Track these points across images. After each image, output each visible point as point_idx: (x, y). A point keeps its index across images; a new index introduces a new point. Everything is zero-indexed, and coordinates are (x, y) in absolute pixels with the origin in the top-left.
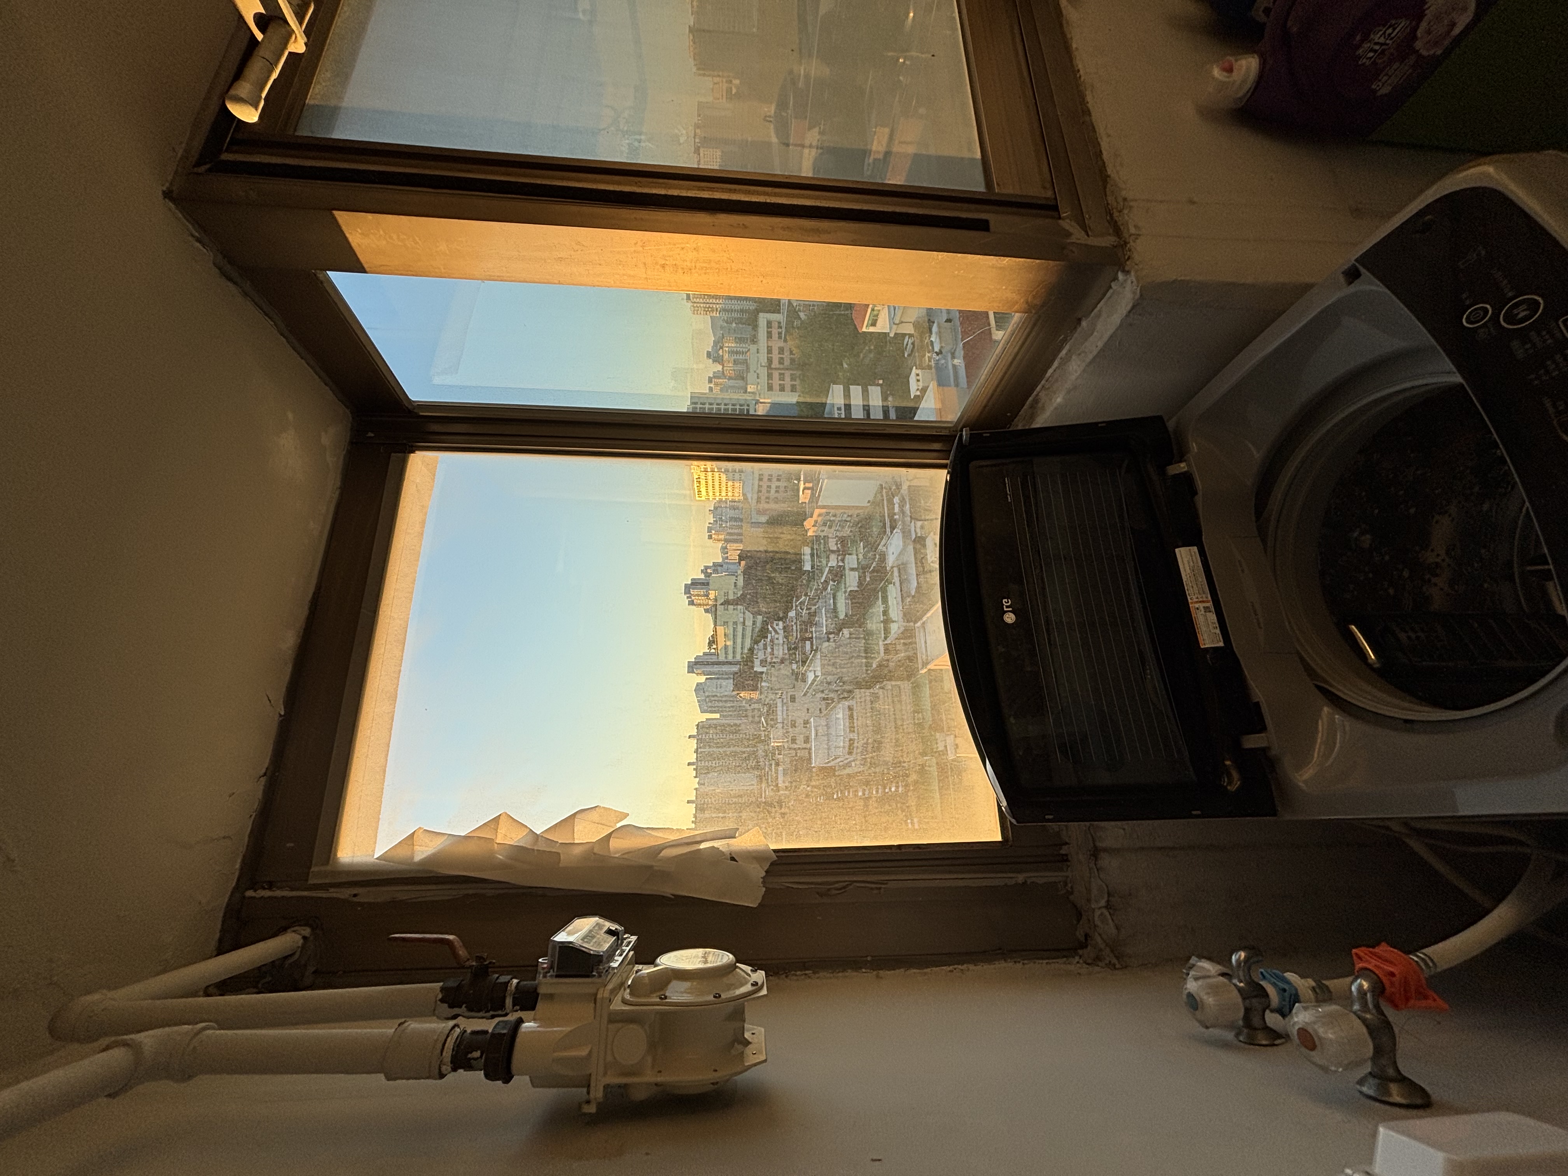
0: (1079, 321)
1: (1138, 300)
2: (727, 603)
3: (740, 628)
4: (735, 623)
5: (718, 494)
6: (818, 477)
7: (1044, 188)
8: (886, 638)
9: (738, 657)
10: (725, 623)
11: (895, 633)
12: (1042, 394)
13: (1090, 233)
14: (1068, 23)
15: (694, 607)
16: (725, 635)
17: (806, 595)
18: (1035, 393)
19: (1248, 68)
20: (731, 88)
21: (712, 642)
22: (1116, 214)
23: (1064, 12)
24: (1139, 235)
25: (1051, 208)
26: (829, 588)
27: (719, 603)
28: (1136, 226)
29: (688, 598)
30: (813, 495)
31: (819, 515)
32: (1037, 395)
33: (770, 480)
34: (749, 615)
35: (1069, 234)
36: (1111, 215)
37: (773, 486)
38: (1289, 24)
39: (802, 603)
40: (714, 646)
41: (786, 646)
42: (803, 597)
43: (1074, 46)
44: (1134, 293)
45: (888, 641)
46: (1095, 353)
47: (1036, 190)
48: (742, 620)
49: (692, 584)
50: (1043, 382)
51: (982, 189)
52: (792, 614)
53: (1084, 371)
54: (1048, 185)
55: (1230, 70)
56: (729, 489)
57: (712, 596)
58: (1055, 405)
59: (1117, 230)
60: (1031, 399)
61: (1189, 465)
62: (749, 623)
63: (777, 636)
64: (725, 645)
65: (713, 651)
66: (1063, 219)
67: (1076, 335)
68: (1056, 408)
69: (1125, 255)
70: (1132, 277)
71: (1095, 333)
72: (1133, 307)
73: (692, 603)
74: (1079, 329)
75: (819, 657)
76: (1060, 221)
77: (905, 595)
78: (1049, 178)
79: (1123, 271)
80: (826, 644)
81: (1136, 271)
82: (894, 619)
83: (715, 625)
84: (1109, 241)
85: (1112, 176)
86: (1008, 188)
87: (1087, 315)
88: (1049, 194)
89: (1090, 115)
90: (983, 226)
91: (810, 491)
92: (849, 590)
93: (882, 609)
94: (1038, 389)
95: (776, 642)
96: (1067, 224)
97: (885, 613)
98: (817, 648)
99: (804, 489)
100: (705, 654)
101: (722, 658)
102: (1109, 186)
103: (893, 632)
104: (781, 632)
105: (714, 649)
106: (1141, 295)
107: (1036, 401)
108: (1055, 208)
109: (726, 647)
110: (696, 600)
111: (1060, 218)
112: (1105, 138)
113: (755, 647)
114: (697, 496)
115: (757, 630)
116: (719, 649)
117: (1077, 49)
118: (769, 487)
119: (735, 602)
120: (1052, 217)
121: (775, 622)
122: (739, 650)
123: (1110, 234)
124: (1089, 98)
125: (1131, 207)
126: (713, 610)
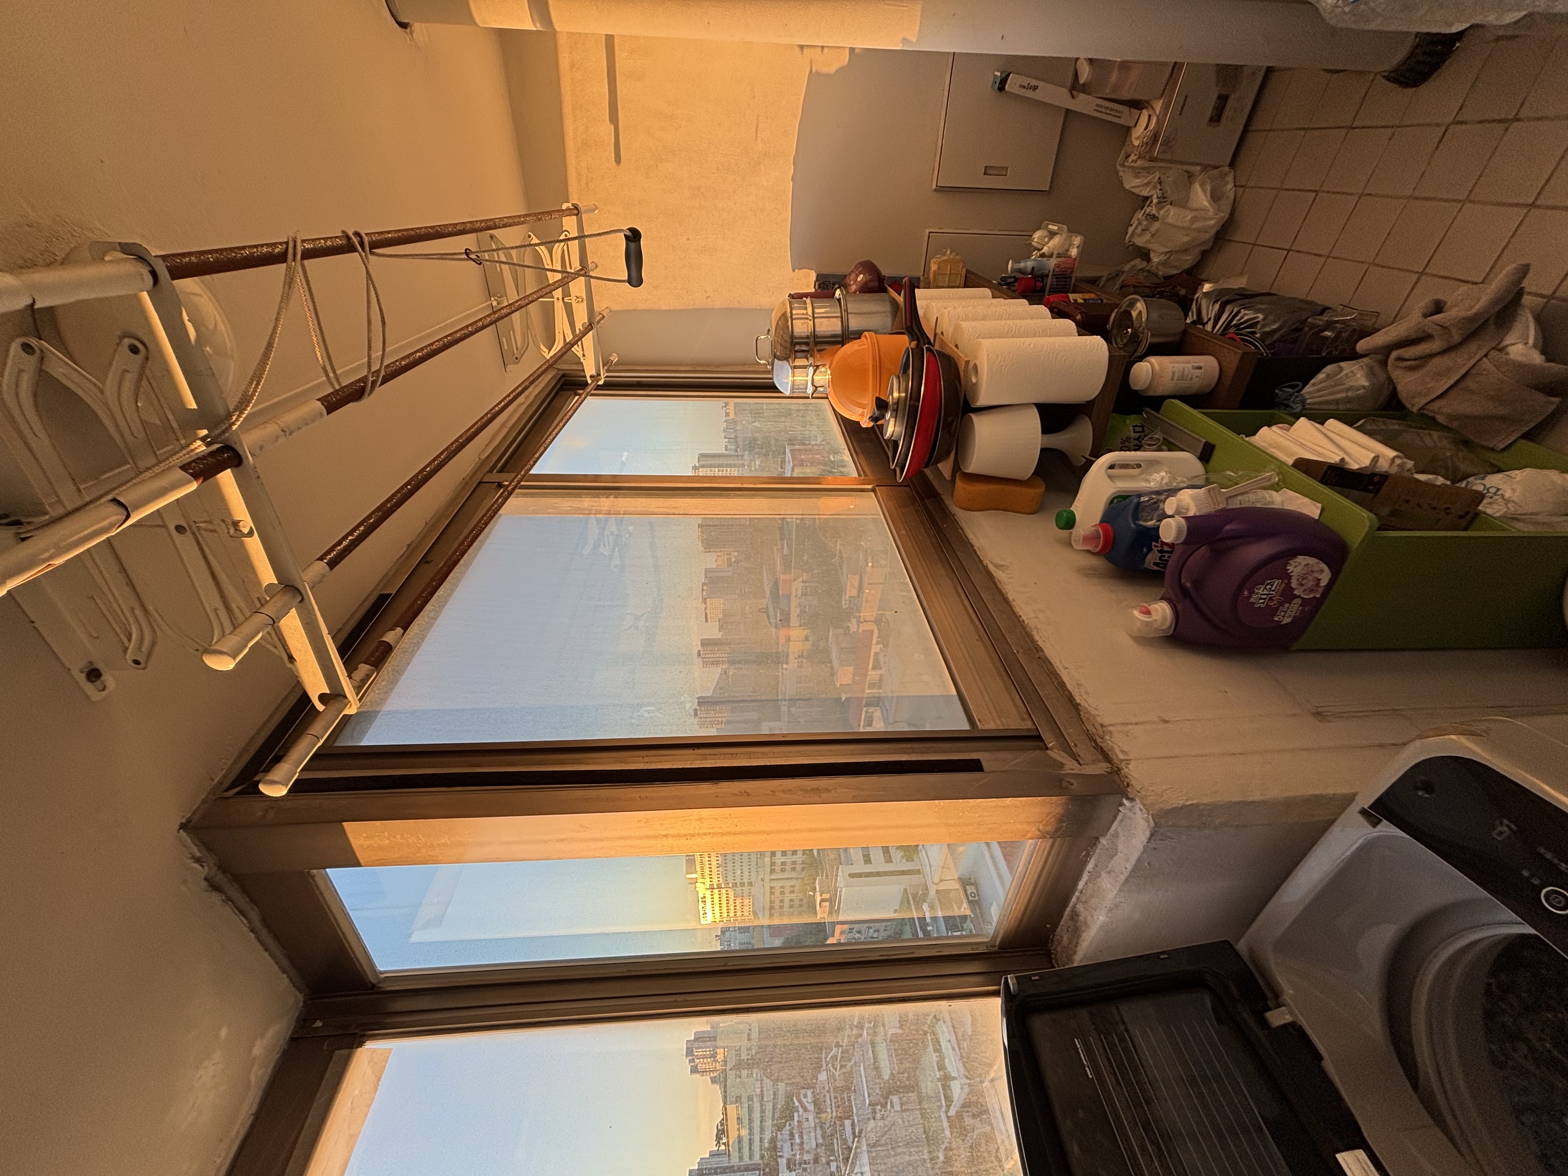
0: (1097, 839)
1: (1154, 828)
2: (739, 1065)
3: (757, 1105)
4: (750, 1099)
5: (725, 915)
6: (835, 886)
7: (1024, 719)
8: (948, 1107)
9: (757, 1159)
10: (738, 1099)
11: (959, 1098)
12: (1080, 907)
13: (1081, 762)
14: (1000, 582)
15: (698, 1075)
16: (738, 1119)
17: (838, 1045)
18: (1071, 904)
19: (1164, 610)
20: (731, 558)
21: (721, 1132)
22: (1099, 740)
23: (995, 575)
24: (1129, 760)
25: (1034, 739)
26: (865, 1033)
27: (728, 1068)
28: (1122, 751)
29: (690, 1061)
30: (832, 907)
31: (842, 933)
32: (1074, 907)
33: (782, 893)
34: (768, 1083)
35: (1062, 765)
36: (1095, 741)
37: (787, 900)
38: (1183, 580)
39: (835, 1057)
40: (725, 1140)
41: (819, 1132)
42: (835, 1049)
43: (1011, 598)
44: (1147, 821)
45: (952, 1113)
46: (1126, 874)
47: (1016, 723)
48: (758, 1091)
49: (696, 1039)
50: (1077, 894)
51: (966, 727)
52: (823, 1076)
53: (1120, 890)
54: (1026, 716)
55: (1148, 613)
56: (738, 907)
57: (720, 1057)
58: (1099, 923)
59: (1106, 757)
60: (1068, 909)
61: (1291, 1012)
62: (768, 1096)
63: (805, 1115)
64: (739, 1136)
65: (723, 1147)
66: (1051, 749)
67: (1097, 851)
68: (1101, 927)
69: (1123, 782)
70: (1138, 805)
71: (1119, 854)
72: (1152, 835)
73: (694, 1070)
74: (1099, 846)
75: (865, 1148)
76: (1049, 752)
77: (960, 1038)
78: (1025, 710)
79: (1128, 799)
80: (872, 1124)
81: (1141, 799)
82: (953, 1075)
83: (725, 1103)
84: (1101, 768)
85: (1082, 704)
86: (990, 723)
87: (1104, 834)
88: (1029, 724)
89: (1042, 651)
90: (975, 766)
91: (827, 904)
92: (890, 1033)
93: (935, 1059)
94: (1074, 899)
95: (805, 1125)
96: (1057, 755)
97: (941, 1067)
98: (860, 1132)
99: (822, 901)
100: (713, 1155)
101: (735, 1161)
102: (1082, 713)
103: (955, 1099)
104: (811, 1107)
105: (724, 1144)
106: (1155, 823)
107: (1075, 915)
108: (1039, 738)
109: (740, 1140)
110: (701, 1064)
111: (1047, 749)
112: (1062, 670)
113: (779, 1136)
114: (702, 919)
115: (779, 1106)
116: (730, 1143)
117: (1013, 600)
118: (782, 901)
119: (750, 1064)
120: (1041, 749)
121: (803, 1092)
122: (757, 1144)
123: (1100, 761)
124: (1037, 637)
125: (1110, 732)
126: (721, 1080)
